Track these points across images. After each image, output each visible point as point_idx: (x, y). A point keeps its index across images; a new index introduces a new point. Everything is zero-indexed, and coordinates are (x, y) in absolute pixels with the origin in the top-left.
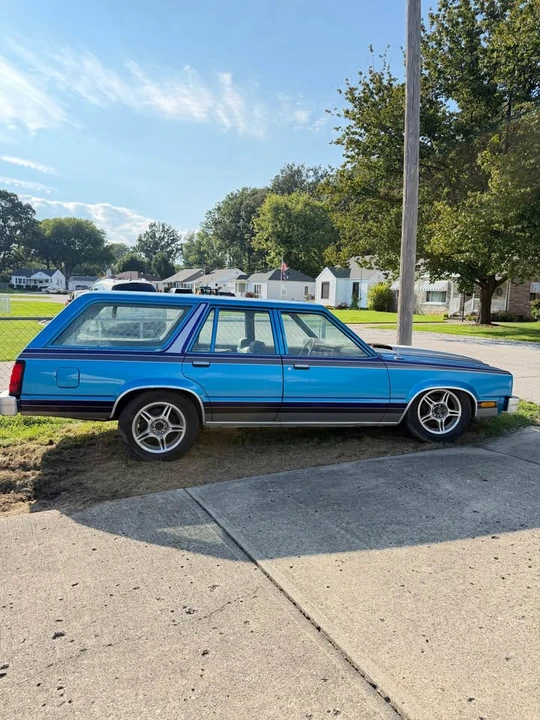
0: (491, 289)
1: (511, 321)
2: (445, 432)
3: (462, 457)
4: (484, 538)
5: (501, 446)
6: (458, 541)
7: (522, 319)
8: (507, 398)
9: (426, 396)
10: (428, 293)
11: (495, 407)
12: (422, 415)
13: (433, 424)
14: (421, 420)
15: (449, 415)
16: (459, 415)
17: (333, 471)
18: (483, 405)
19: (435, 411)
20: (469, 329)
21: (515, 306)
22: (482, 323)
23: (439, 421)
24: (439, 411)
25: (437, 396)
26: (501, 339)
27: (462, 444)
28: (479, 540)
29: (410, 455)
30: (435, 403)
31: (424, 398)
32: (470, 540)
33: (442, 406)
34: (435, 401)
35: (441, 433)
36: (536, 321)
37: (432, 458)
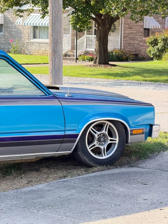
0: (108, 26)
1: (126, 60)
2: (107, 157)
3: (123, 173)
4: (155, 210)
5: (150, 164)
6: (140, 213)
7: (137, 58)
8: (151, 126)
9: (91, 127)
10: (35, 28)
11: (143, 133)
12: (89, 144)
13: (97, 151)
14: (88, 148)
15: (109, 142)
16: (117, 142)
17: (32, 190)
18: (134, 132)
19: (99, 140)
20: (86, 71)
21: (130, 44)
22: (100, 63)
23: (102, 147)
24: (102, 139)
25: (100, 127)
26: (123, 79)
27: (121, 166)
28: (152, 212)
29: (84, 176)
30: (99, 133)
31: (90, 129)
32: (147, 212)
33: (104, 135)
34: (98, 131)
35: (104, 157)
36: (152, 59)
37: (102, 176)
